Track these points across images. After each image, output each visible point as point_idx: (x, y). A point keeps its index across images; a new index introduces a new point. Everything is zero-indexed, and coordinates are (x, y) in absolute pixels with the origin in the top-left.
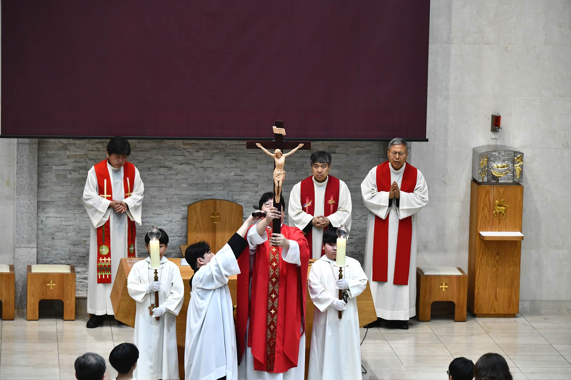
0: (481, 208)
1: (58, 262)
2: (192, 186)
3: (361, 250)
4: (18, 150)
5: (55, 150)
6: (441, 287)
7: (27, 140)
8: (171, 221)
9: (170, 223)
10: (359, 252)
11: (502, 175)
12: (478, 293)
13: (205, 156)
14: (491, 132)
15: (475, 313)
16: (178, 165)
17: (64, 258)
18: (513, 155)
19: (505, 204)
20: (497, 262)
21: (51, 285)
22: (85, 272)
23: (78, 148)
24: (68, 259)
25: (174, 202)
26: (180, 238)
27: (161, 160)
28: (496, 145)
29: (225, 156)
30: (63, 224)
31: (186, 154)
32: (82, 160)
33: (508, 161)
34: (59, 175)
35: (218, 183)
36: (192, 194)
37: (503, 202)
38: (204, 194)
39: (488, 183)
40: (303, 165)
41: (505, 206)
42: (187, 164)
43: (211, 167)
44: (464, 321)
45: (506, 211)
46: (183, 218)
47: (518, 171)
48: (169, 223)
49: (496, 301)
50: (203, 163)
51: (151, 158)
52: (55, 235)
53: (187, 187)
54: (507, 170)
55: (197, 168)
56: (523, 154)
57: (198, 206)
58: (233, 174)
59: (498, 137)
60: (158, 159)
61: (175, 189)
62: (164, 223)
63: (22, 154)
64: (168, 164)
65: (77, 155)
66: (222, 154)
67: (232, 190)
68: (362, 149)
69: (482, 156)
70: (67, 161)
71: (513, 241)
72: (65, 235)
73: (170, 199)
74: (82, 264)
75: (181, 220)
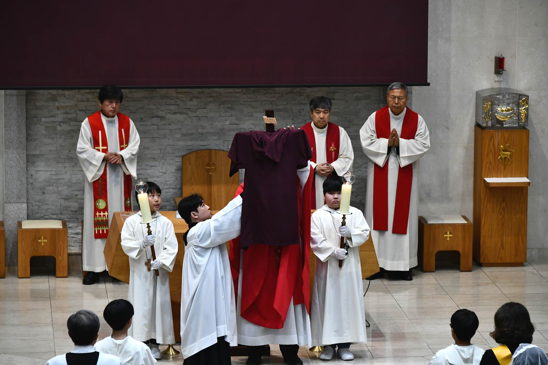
0: (486, 154)
1: (49, 217)
2: (186, 137)
3: (362, 199)
4: (5, 102)
5: (44, 101)
6: (445, 236)
7: (14, 92)
8: (165, 173)
9: (163, 175)
10: (360, 201)
11: (507, 119)
12: (484, 242)
13: (199, 104)
14: (495, 75)
15: (481, 262)
16: (171, 114)
17: (54, 212)
18: (518, 98)
19: (511, 149)
20: (504, 209)
21: (43, 241)
22: (77, 227)
23: (67, 99)
24: (60, 214)
25: (168, 153)
26: (175, 190)
27: (154, 109)
28: (500, 88)
29: (220, 105)
30: (54, 178)
31: (179, 103)
32: (72, 111)
33: (513, 104)
34: (48, 127)
35: (213, 133)
36: (187, 145)
37: (508, 147)
38: (199, 144)
39: (493, 127)
40: (301, 112)
41: (510, 151)
42: (180, 114)
43: (205, 116)
44: (469, 271)
45: (511, 156)
46: (177, 169)
47: (523, 115)
49: (503, 249)
50: (196, 112)
51: (143, 108)
52: (46, 189)
53: (181, 137)
54: (511, 113)
55: (191, 117)
56: (528, 96)
57: (193, 157)
58: (228, 123)
59: (502, 80)
60: (150, 109)
61: (169, 139)
62: (157, 174)
63: (10, 106)
64: (161, 114)
65: (67, 107)
66: (217, 102)
67: (227, 140)
68: (361, 95)
69: (486, 99)
70: (57, 112)
71: (519, 187)
72: (55, 189)
73: (164, 150)
74: (74, 218)
75: (175, 172)
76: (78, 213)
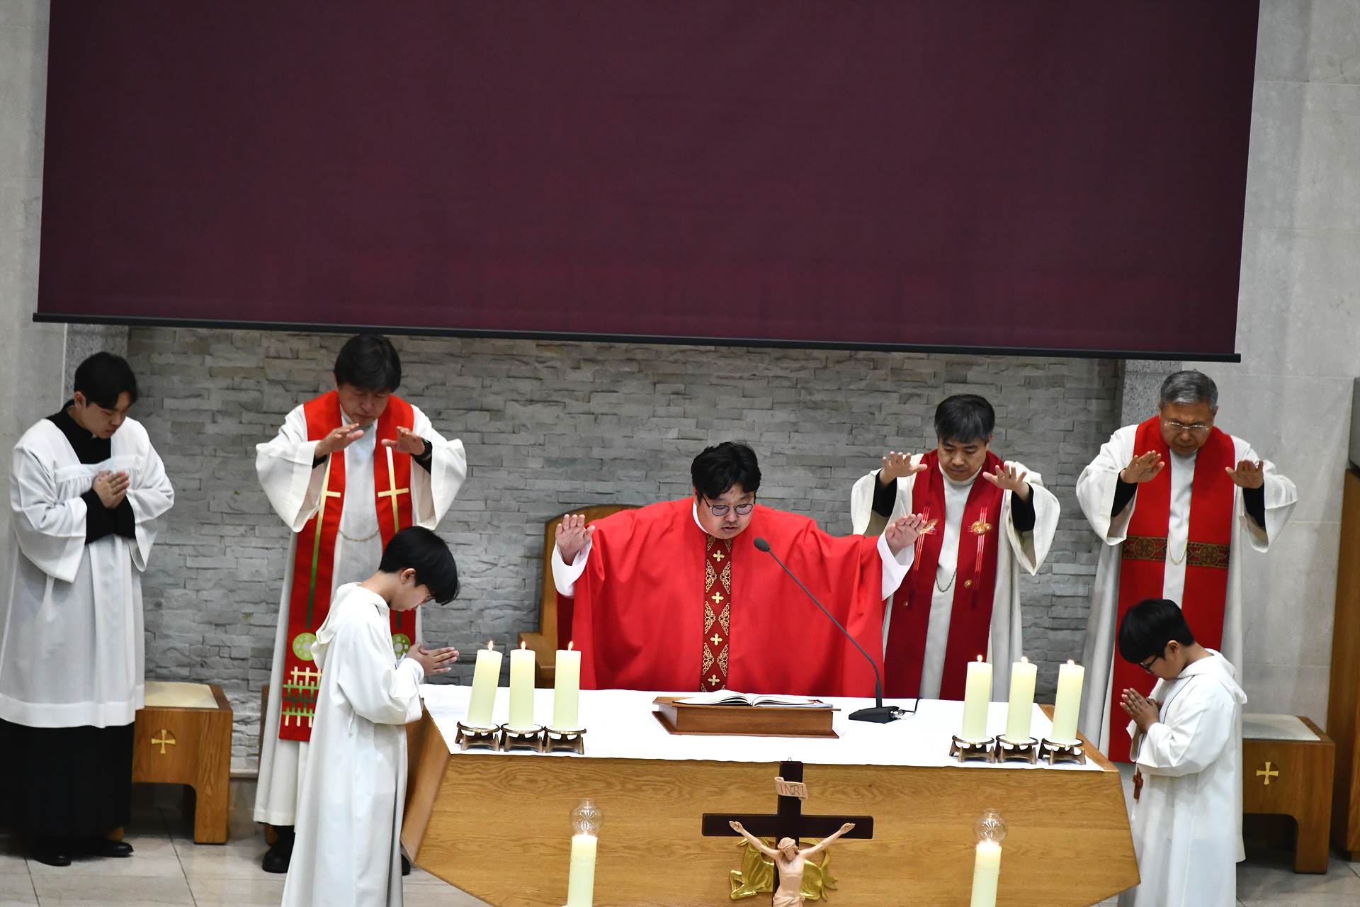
1: (170, 671)
2: (556, 467)
4: (71, 352)
5: (173, 354)
6: (1259, 773)
7: (99, 328)
8: (496, 565)
9: (490, 569)
13: (598, 381)
15: (1349, 849)
16: (521, 405)
17: (186, 660)
21: (164, 742)
22: (243, 703)
23: (238, 348)
24: (199, 666)
25: (506, 510)
26: (518, 612)
27: (473, 388)
29: (655, 384)
30: (188, 565)
31: (544, 372)
32: (251, 383)
34: (180, 424)
35: (632, 459)
36: (558, 489)
38: (589, 488)
40: (874, 414)
42: (546, 404)
43: (613, 414)
44: (1318, 871)
46: (529, 554)
48: (487, 570)
50: (589, 402)
51: (443, 384)
52: (166, 595)
53: (543, 468)
55: (573, 415)
58: (673, 434)
60: (464, 388)
61: (509, 472)
62: (474, 568)
64: (491, 400)
65: (235, 371)
66: (647, 376)
67: (669, 480)
68: (1040, 373)
70: (207, 385)
72: (193, 595)
73: (495, 501)
74: (238, 679)
75: (522, 563)
76: (250, 662)
